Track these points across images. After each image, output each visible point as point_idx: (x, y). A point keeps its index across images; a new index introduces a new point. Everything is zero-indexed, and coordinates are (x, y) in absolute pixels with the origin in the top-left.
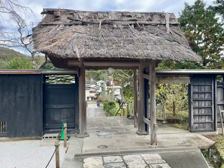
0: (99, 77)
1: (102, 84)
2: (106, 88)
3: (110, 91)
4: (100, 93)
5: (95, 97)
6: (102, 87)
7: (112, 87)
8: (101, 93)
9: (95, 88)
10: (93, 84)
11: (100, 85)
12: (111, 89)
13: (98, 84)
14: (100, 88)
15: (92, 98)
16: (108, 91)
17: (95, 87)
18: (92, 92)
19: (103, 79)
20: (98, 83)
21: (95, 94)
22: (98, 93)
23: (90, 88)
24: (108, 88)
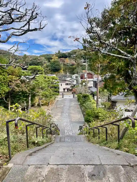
0: (74, 71)
1: (77, 77)
2: (80, 80)
3: (84, 84)
4: (74, 85)
5: (70, 89)
6: (77, 80)
7: (85, 80)
8: (76, 85)
9: (71, 81)
10: (69, 77)
11: (75, 78)
12: (84, 82)
14: (75, 81)
15: (68, 89)
16: (82, 84)
18: (67, 84)
19: (77, 73)
20: (73, 77)
21: (70, 86)
23: (66, 80)
24: (82, 81)
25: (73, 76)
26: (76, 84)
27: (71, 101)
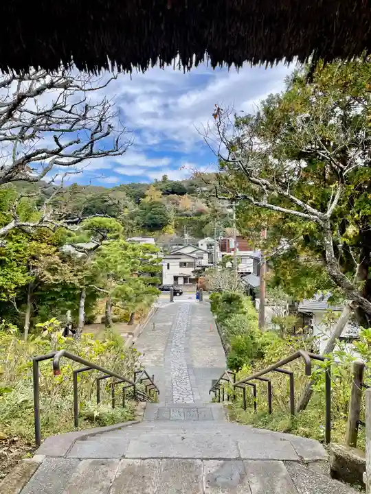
0: (203, 230)
1: (210, 245)
2: (219, 255)
3: (229, 264)
4: (204, 268)
5: (193, 277)
6: (210, 254)
7: (232, 253)
8: (207, 267)
9: (194, 255)
10: (189, 245)
11: (205, 248)
12: (230, 259)
13: (200, 247)
14: (206, 256)
15: (185, 279)
16: (223, 264)
17: (192, 253)
18: (185, 264)
19: (212, 235)
20: (202, 245)
21: (192, 269)
22: (200, 268)
23: (181, 254)
24: (223, 256)
25: (200, 243)
26: (207, 264)
27: (193, 309)
